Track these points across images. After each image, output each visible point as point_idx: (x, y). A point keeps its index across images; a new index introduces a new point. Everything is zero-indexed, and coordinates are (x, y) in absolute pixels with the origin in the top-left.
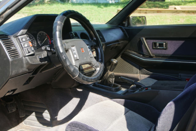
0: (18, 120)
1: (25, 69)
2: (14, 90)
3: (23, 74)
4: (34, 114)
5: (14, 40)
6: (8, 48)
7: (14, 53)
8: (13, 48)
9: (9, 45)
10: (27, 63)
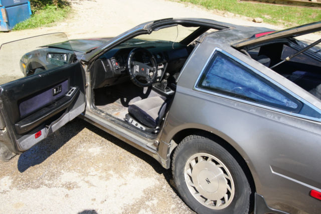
0: (112, 101)
1: (113, 76)
2: (108, 85)
3: (112, 78)
4: (120, 99)
5: (109, 61)
6: (106, 65)
7: (108, 68)
8: (108, 65)
9: (106, 63)
10: (115, 74)
